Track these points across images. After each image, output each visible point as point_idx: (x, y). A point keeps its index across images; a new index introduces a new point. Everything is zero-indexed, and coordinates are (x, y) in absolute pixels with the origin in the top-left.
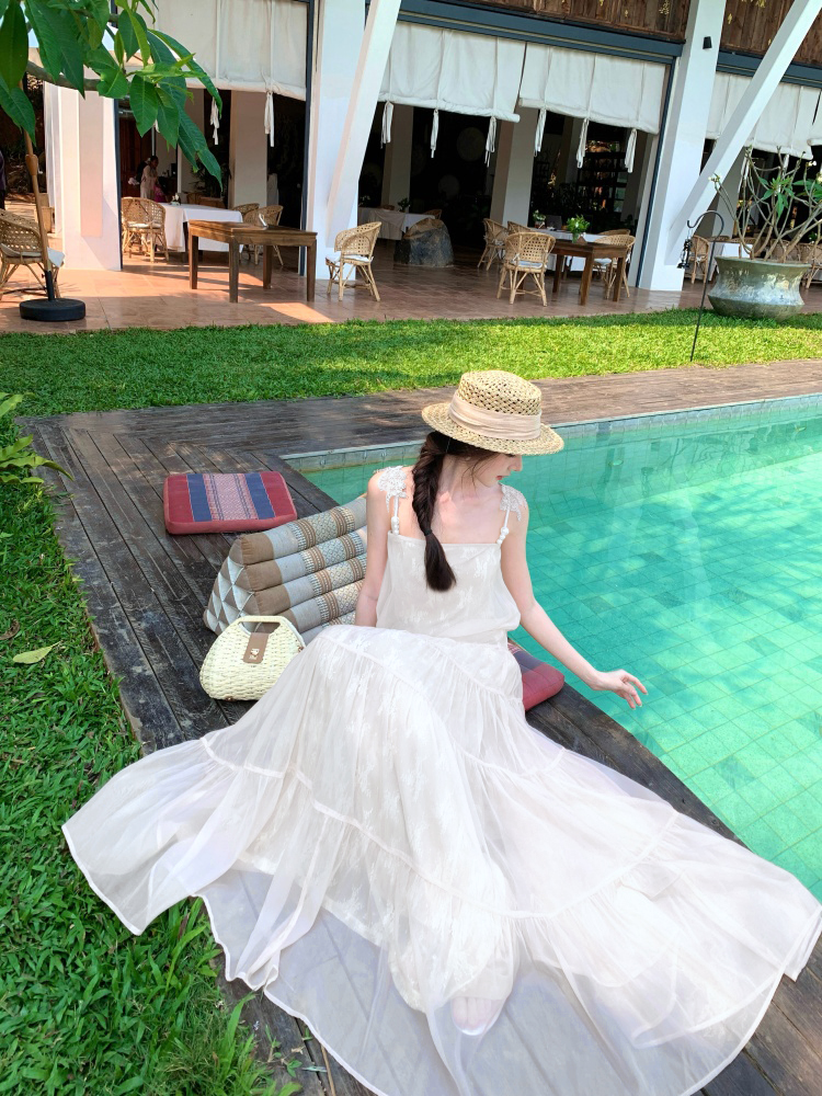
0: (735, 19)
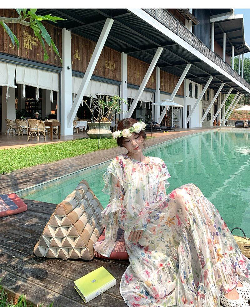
0: (74, 63)
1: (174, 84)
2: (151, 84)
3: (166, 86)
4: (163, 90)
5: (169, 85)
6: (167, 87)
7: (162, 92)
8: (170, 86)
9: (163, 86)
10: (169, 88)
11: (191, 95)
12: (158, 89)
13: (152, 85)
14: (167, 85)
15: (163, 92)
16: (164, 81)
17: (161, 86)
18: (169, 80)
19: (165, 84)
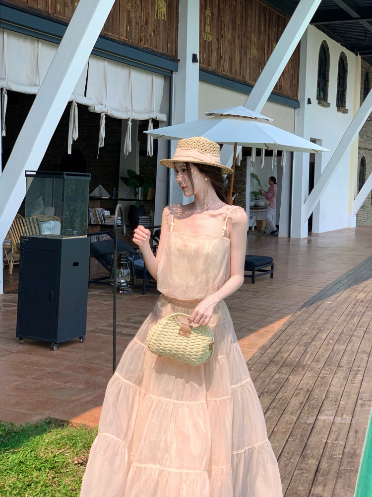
1: (259, 39)
2: (150, 27)
3: (225, 45)
4: (214, 66)
5: (237, 42)
6: (232, 52)
7: (208, 75)
8: (244, 49)
9: (214, 47)
10: (237, 58)
11: (322, 97)
12: (189, 58)
13: (156, 30)
14: (232, 43)
15: (213, 73)
16: (215, 23)
17: (203, 44)
18: (238, 22)
19: (219, 38)
